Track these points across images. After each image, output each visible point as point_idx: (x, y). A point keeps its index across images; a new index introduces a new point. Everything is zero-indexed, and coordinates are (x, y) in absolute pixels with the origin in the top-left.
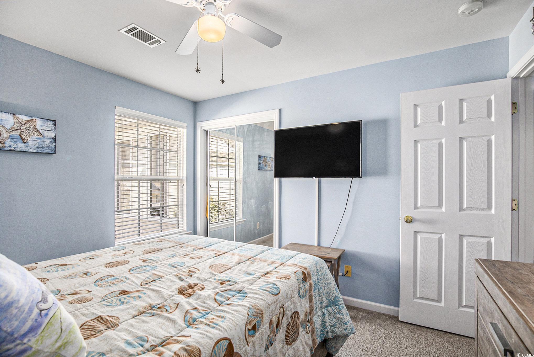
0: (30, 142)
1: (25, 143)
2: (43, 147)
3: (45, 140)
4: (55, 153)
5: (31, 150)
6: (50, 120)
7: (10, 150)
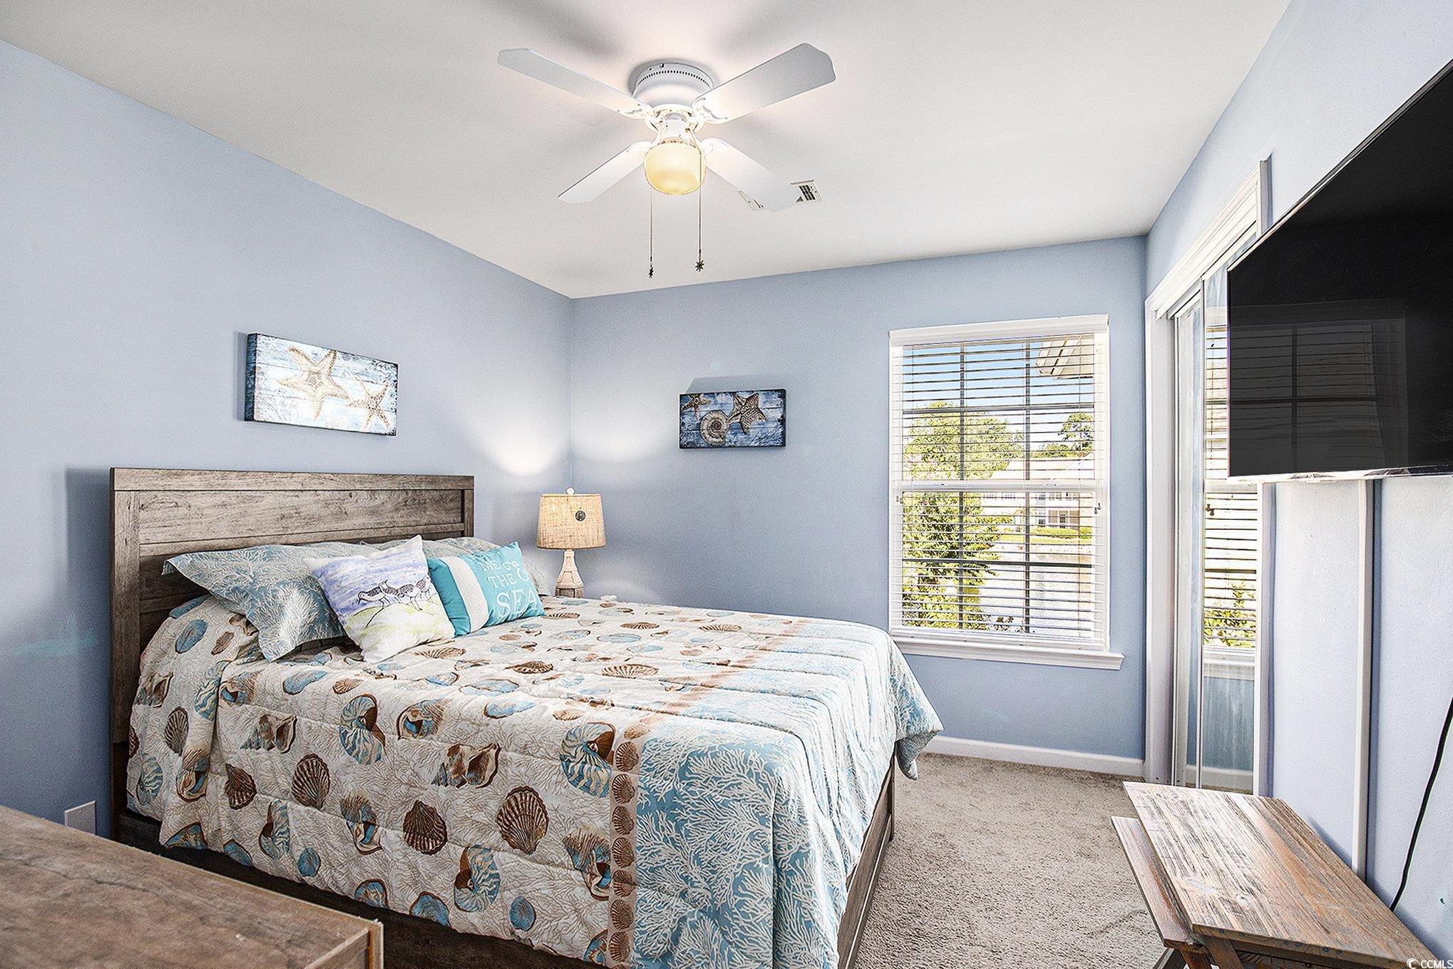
0: (751, 430)
1: (745, 433)
2: (767, 437)
3: (768, 426)
4: (784, 444)
5: (752, 444)
6: (776, 391)
7: (730, 446)
